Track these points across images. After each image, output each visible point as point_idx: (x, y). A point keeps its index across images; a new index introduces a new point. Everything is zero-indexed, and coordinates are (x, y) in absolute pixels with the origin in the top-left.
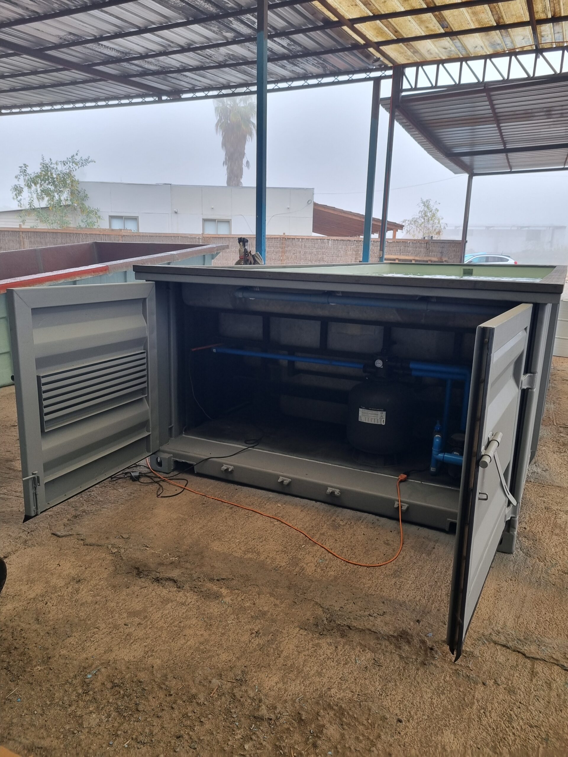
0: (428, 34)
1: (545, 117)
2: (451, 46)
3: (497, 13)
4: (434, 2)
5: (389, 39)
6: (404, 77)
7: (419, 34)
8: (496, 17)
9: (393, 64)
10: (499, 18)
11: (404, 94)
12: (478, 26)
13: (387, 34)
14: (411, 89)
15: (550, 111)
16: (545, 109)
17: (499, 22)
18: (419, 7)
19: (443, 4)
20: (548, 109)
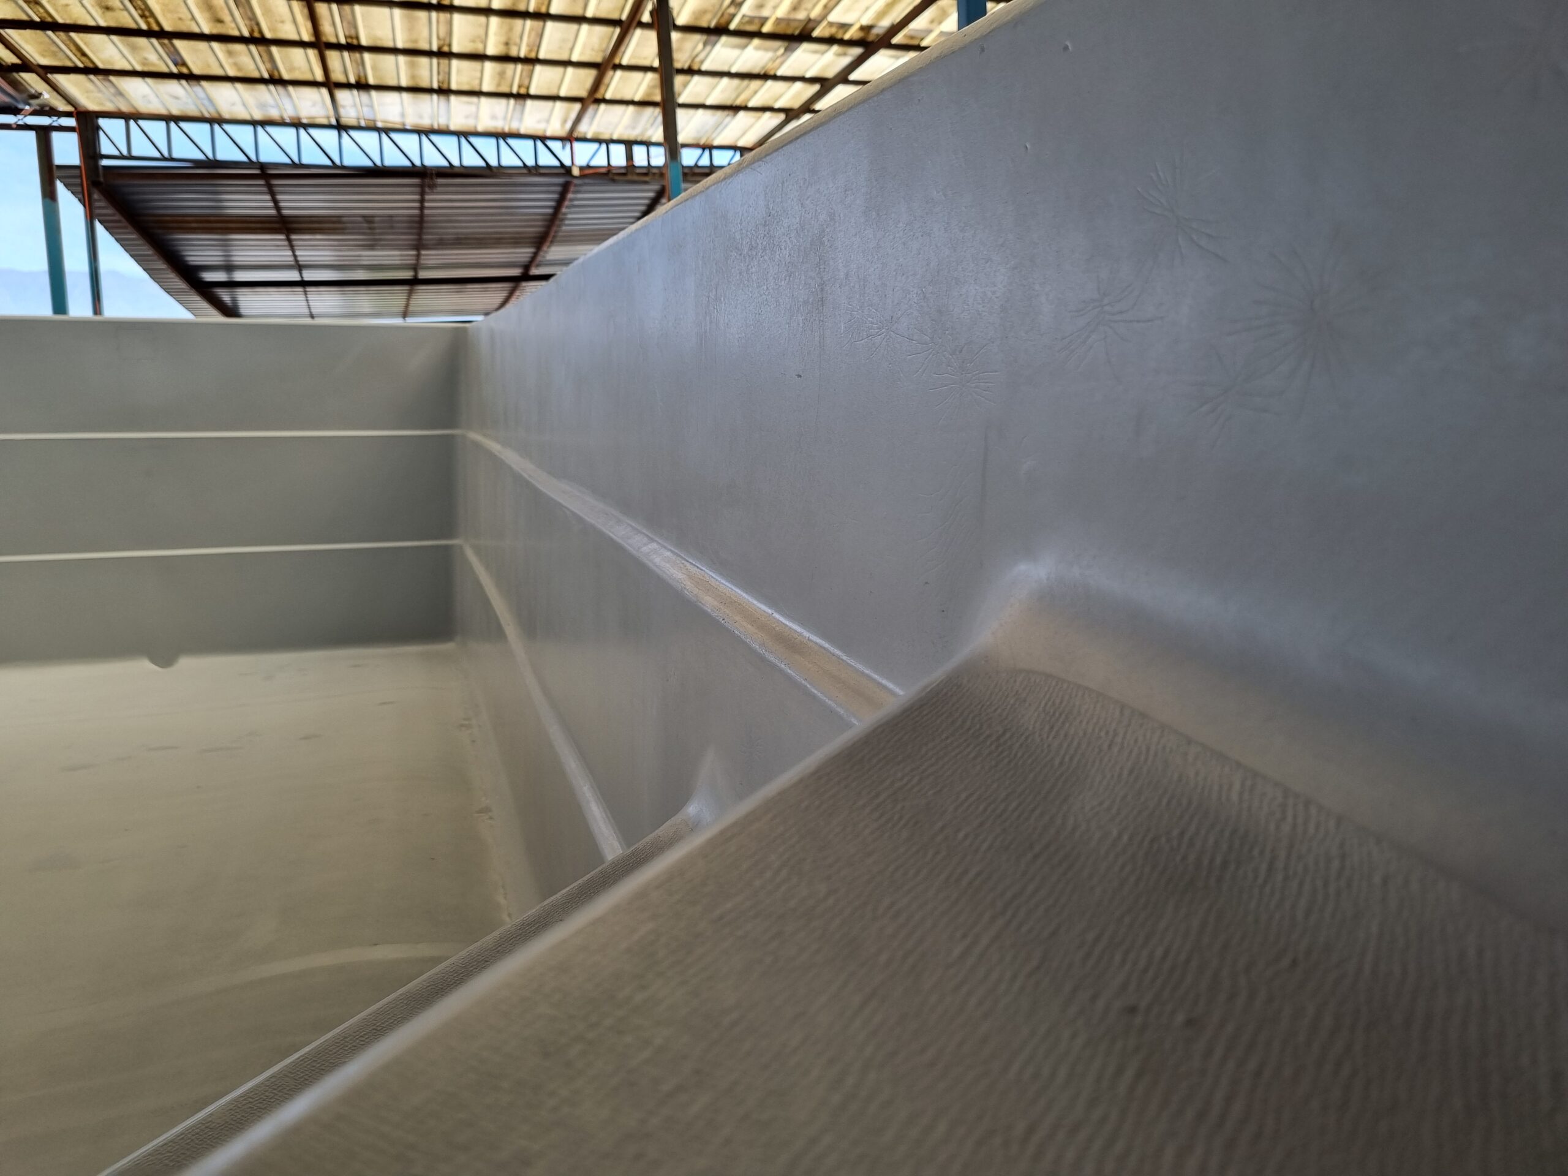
0: (146, 70)
2: (188, 96)
5: (69, 64)
6: (101, 133)
7: (128, 67)
9: (76, 108)
11: (105, 162)
13: (64, 56)
14: (122, 157)
18: (132, 26)
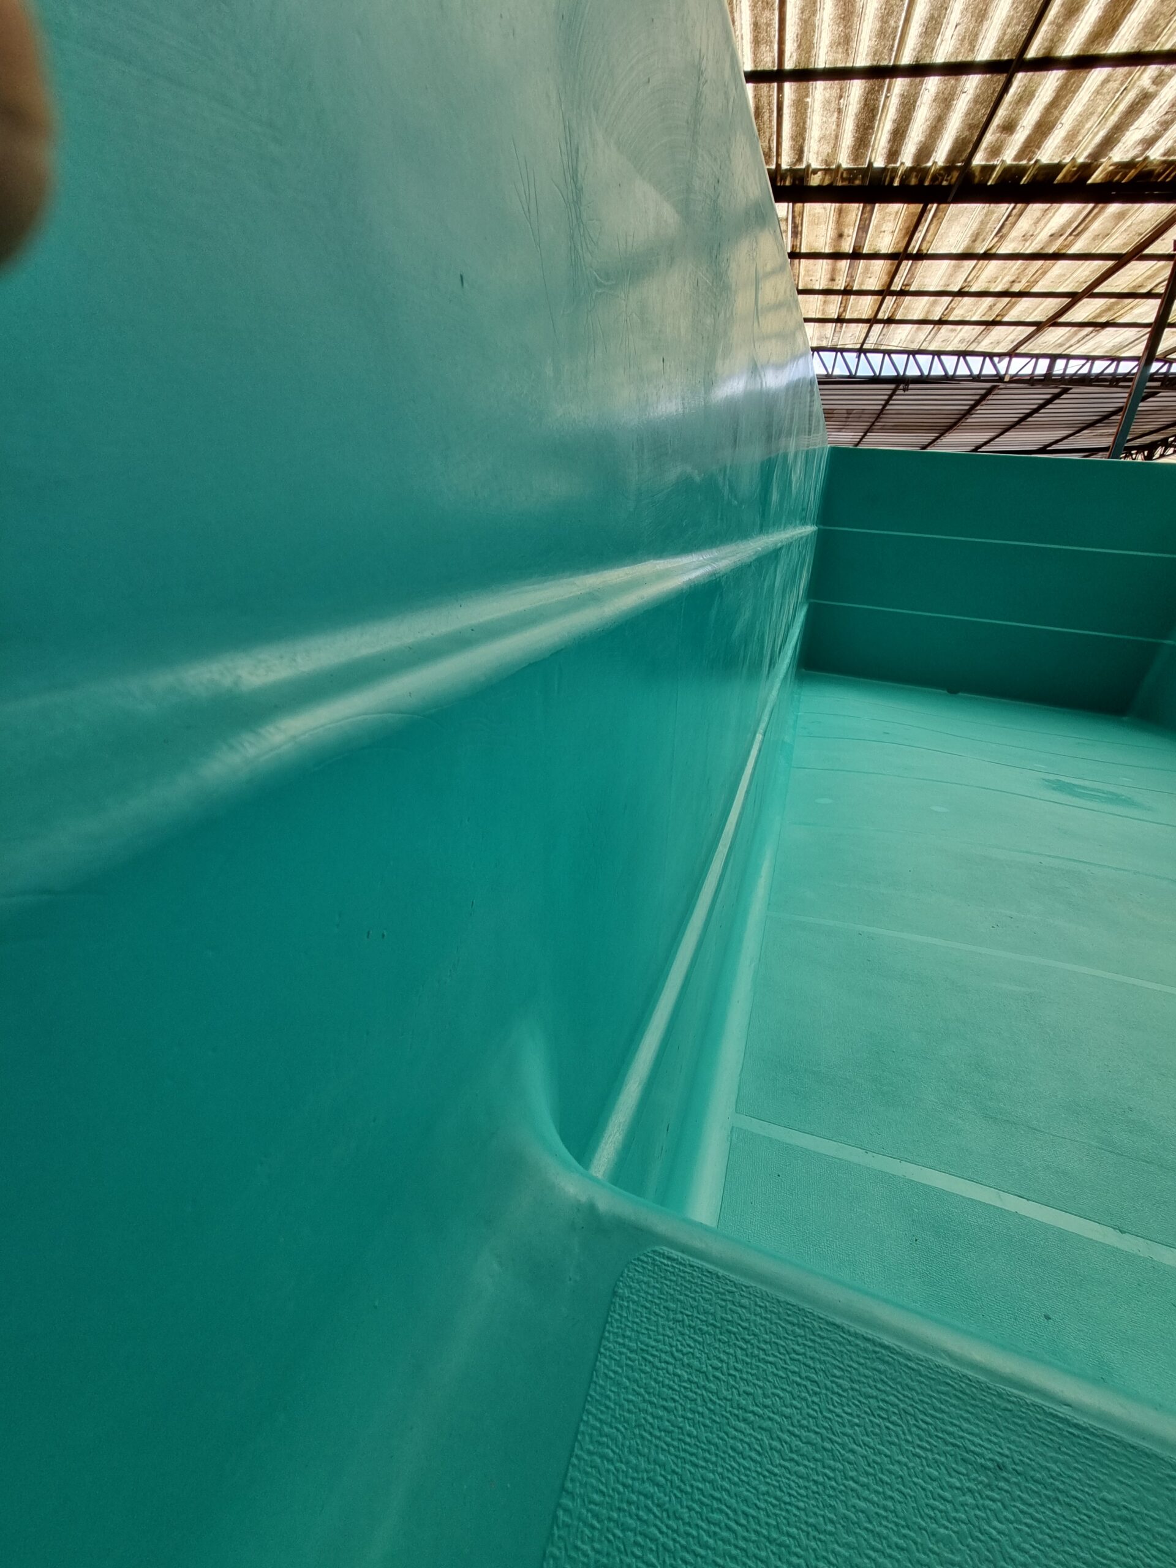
3: (845, 306)
8: (841, 309)
10: (844, 310)
12: (821, 315)
17: (841, 315)
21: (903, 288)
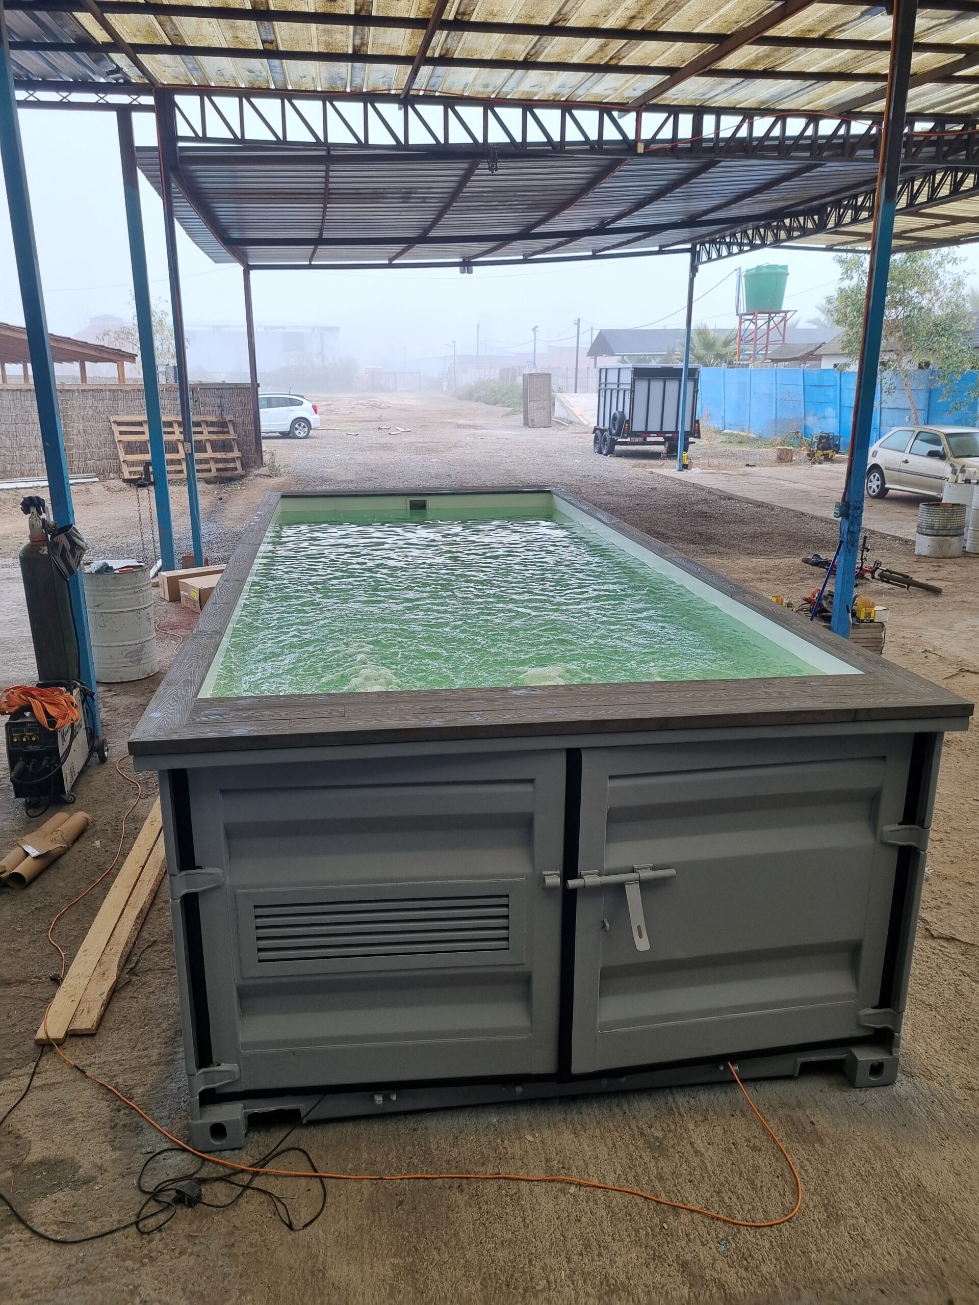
0: (232, 47)
1: (401, 200)
2: (262, 70)
3: (362, 39)
4: (267, 3)
5: (157, 42)
6: (177, 112)
7: (216, 44)
8: (358, 42)
10: (362, 44)
11: (181, 145)
12: (322, 49)
13: (155, 34)
15: (411, 193)
16: (404, 190)
17: (359, 50)
18: (237, 6)
19: (282, 10)
20: (408, 190)
21: (459, 17)
